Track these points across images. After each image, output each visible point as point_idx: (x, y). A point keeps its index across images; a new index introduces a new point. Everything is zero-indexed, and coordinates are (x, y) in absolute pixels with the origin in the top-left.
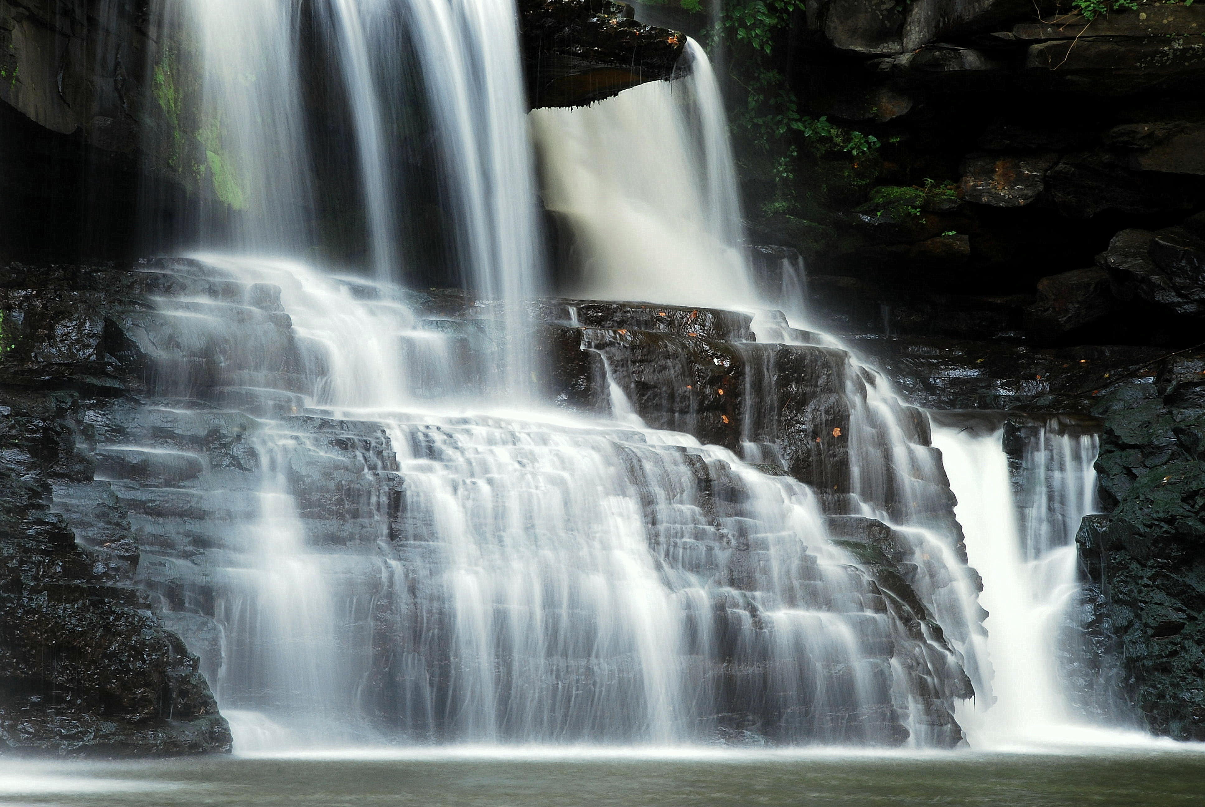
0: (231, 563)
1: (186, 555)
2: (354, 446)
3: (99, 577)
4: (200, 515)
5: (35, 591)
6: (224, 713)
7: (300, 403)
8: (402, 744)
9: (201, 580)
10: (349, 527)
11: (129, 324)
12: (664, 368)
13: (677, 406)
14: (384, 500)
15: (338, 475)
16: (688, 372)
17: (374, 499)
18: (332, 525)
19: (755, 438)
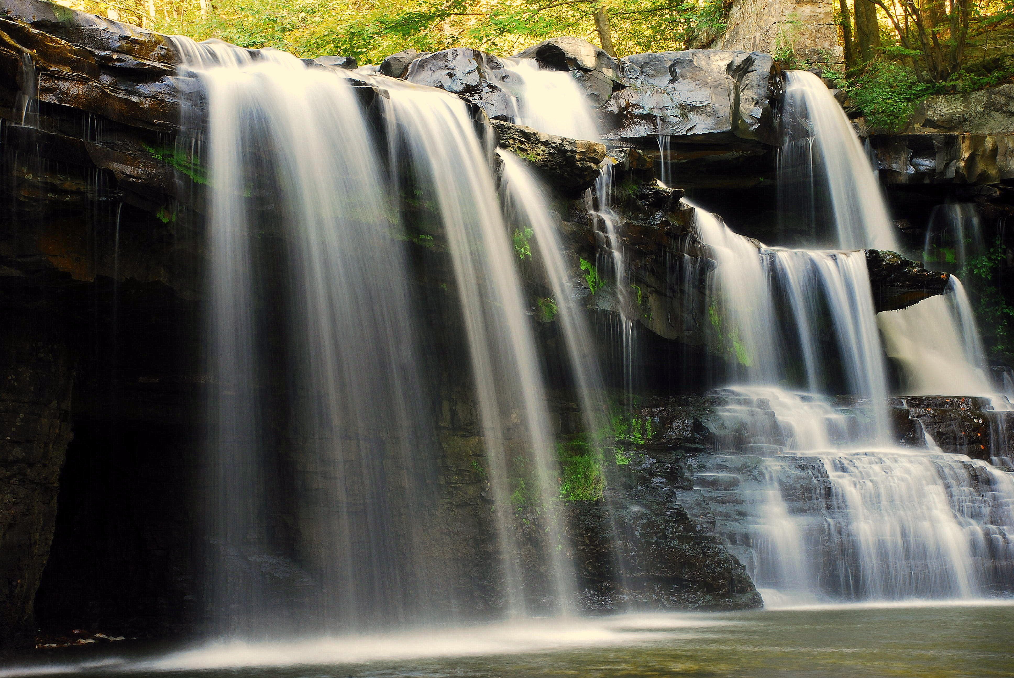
0: (757, 523)
1: (736, 520)
2: (807, 468)
3: (699, 532)
4: (742, 502)
5: (672, 538)
6: (758, 590)
7: (781, 450)
8: (840, 602)
9: (744, 531)
10: (808, 504)
11: (704, 419)
12: (950, 425)
13: (958, 443)
14: (823, 491)
15: (801, 481)
16: (962, 426)
17: (818, 491)
18: (799, 504)
19: (997, 455)
